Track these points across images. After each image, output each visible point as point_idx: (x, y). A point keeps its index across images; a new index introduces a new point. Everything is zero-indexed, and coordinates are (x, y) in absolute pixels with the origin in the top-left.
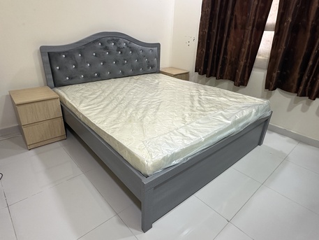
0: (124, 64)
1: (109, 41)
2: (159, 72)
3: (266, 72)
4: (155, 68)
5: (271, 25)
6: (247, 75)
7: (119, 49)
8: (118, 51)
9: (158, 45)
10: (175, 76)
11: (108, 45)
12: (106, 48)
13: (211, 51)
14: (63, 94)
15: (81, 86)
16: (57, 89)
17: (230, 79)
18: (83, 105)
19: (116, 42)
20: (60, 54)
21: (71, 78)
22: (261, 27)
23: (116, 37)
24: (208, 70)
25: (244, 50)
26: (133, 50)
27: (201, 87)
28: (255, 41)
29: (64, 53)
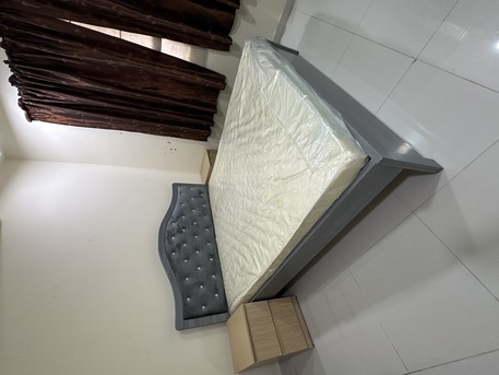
0: (197, 225)
1: (170, 243)
2: (207, 185)
3: (209, 50)
4: (203, 189)
5: (154, 43)
6: (212, 75)
7: (180, 231)
8: (181, 232)
9: (175, 186)
10: (212, 165)
11: (175, 244)
12: (179, 246)
13: (183, 119)
14: (238, 299)
15: (226, 277)
16: (231, 309)
17: (217, 97)
18: (254, 271)
19: (171, 234)
20: (185, 304)
21: (216, 291)
22: (156, 56)
23: (165, 235)
24: (205, 123)
25: (183, 77)
26: (181, 214)
27: (227, 129)
28: (172, 64)
29: (184, 299)
